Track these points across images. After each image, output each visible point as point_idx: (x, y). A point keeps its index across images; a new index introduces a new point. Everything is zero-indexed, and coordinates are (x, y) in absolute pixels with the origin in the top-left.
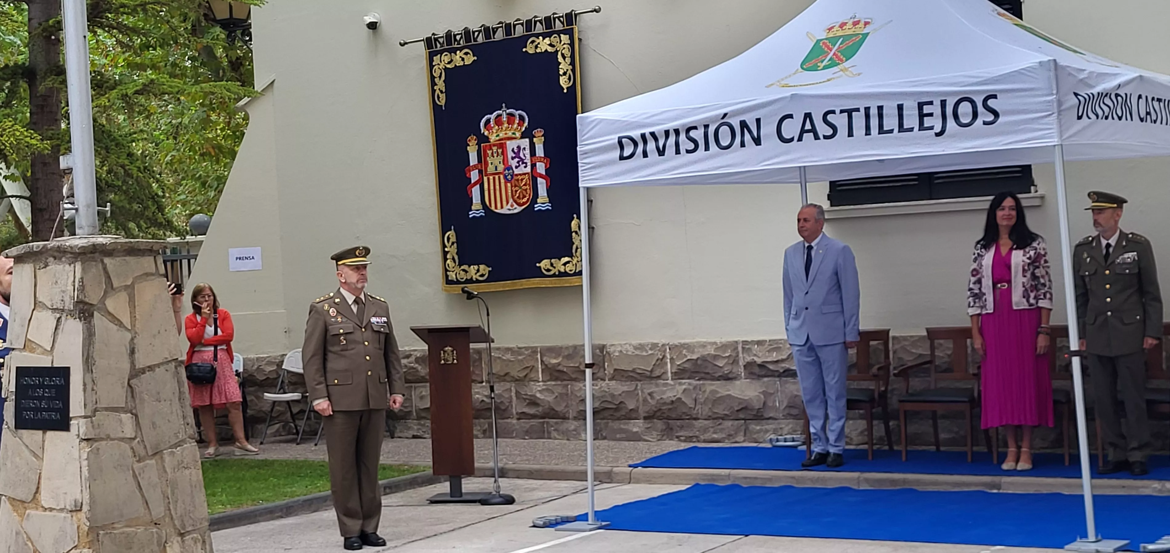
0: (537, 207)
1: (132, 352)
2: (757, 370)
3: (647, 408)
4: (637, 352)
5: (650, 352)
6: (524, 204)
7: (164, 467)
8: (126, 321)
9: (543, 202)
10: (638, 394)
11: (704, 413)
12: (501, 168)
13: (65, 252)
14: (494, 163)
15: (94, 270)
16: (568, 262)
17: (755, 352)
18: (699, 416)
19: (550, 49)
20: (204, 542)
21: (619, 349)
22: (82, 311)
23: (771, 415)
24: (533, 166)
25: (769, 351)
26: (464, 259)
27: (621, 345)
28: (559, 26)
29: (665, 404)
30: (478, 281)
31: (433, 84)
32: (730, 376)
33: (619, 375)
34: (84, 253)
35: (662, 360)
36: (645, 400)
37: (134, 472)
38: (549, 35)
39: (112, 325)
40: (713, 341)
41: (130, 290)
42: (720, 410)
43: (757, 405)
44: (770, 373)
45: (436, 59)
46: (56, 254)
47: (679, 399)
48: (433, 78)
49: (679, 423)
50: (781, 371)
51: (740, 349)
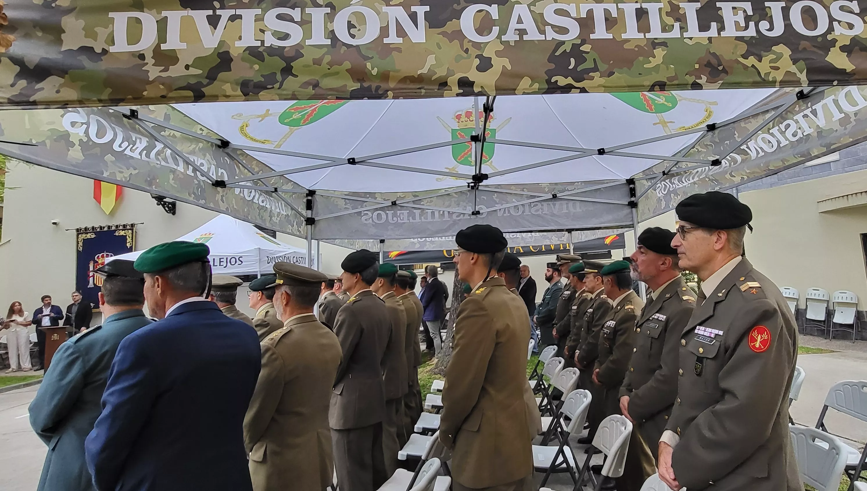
19: (124, 234)
28: (128, 227)
31: (78, 244)
38: (124, 230)
45: (80, 236)
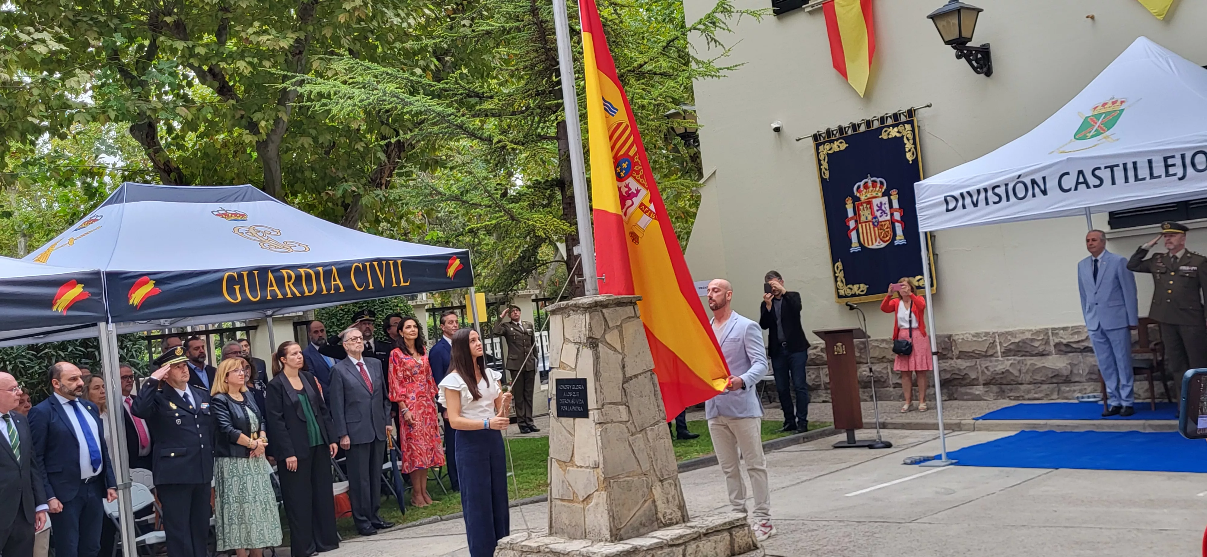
0: (896, 243)
1: (624, 367)
2: (1063, 348)
3: (985, 377)
4: (975, 339)
5: (984, 338)
6: (887, 241)
7: (648, 439)
8: (618, 347)
9: (900, 240)
10: (977, 368)
11: (1027, 380)
12: (870, 217)
13: (579, 307)
14: (865, 214)
15: (597, 317)
16: (920, 279)
17: (1061, 336)
18: (1024, 382)
19: (898, 135)
20: (676, 485)
21: (962, 337)
22: (591, 343)
23: (1077, 379)
24: (892, 215)
25: (1072, 334)
26: (850, 280)
27: (963, 334)
28: (903, 118)
29: (998, 374)
30: (859, 295)
31: (820, 165)
32: (1044, 353)
33: (963, 355)
34: (591, 307)
35: (993, 343)
36: (983, 372)
37: (629, 442)
38: (897, 125)
39: (610, 351)
40: (1030, 328)
41: (619, 328)
42: (1038, 377)
43: (1066, 373)
44: (1073, 350)
45: (821, 148)
46: (574, 308)
47: (1008, 370)
48: (819, 161)
49: (1009, 387)
50: (1082, 348)
51: (1050, 334)
